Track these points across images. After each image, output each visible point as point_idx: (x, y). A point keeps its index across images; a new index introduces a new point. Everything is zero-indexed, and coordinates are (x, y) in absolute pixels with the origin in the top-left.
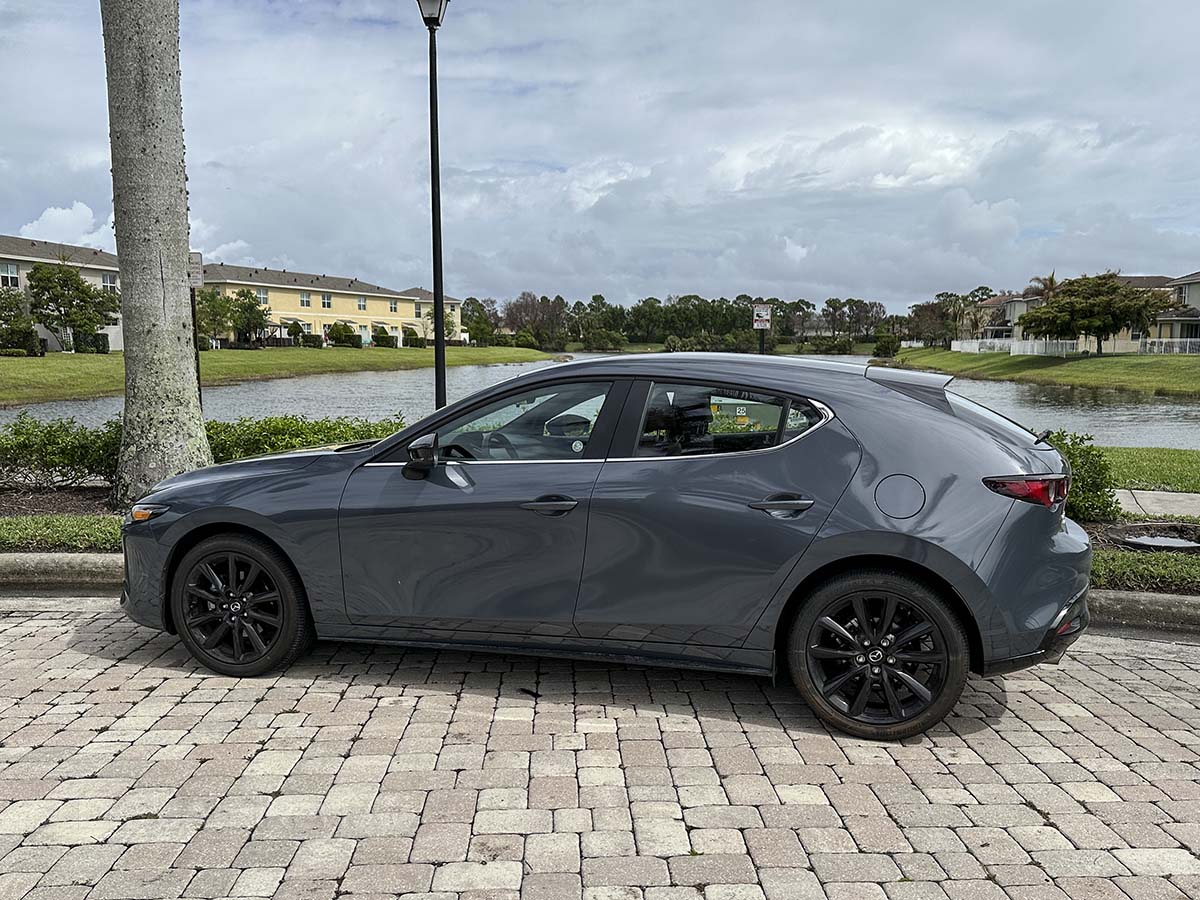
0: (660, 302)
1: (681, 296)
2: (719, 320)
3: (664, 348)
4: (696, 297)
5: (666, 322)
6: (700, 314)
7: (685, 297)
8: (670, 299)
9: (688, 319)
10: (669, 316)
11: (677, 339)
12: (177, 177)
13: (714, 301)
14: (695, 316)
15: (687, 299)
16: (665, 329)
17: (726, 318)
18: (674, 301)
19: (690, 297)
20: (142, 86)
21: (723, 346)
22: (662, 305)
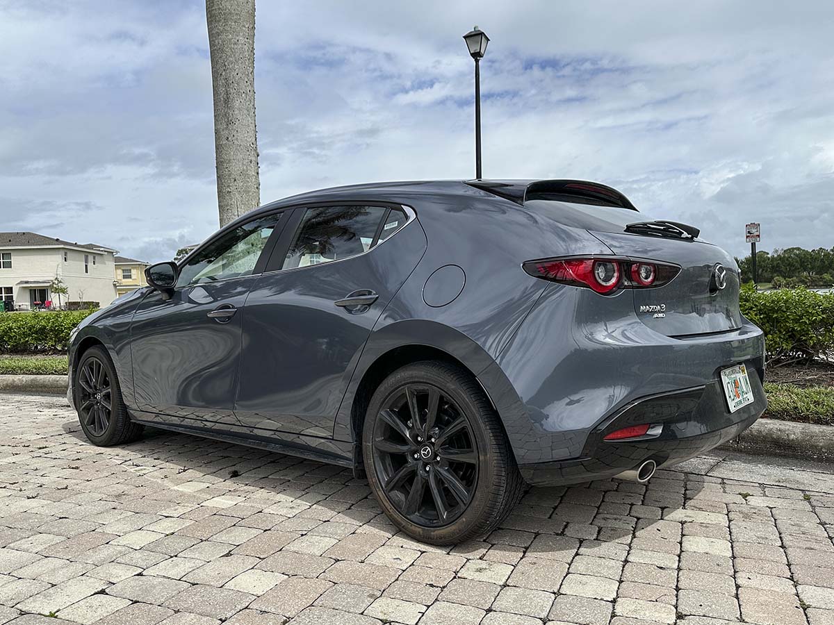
0: (768, 254)
1: (785, 249)
2: (818, 264)
3: (771, 286)
4: (798, 249)
5: (773, 267)
6: (801, 260)
7: (789, 249)
8: (777, 251)
9: (790, 265)
10: (775, 263)
11: (782, 279)
12: (248, 153)
13: (813, 251)
14: (797, 262)
15: (790, 250)
16: (772, 273)
17: (824, 262)
18: (780, 252)
19: (793, 249)
20: (227, 101)
21: (821, 283)
22: (769, 256)
